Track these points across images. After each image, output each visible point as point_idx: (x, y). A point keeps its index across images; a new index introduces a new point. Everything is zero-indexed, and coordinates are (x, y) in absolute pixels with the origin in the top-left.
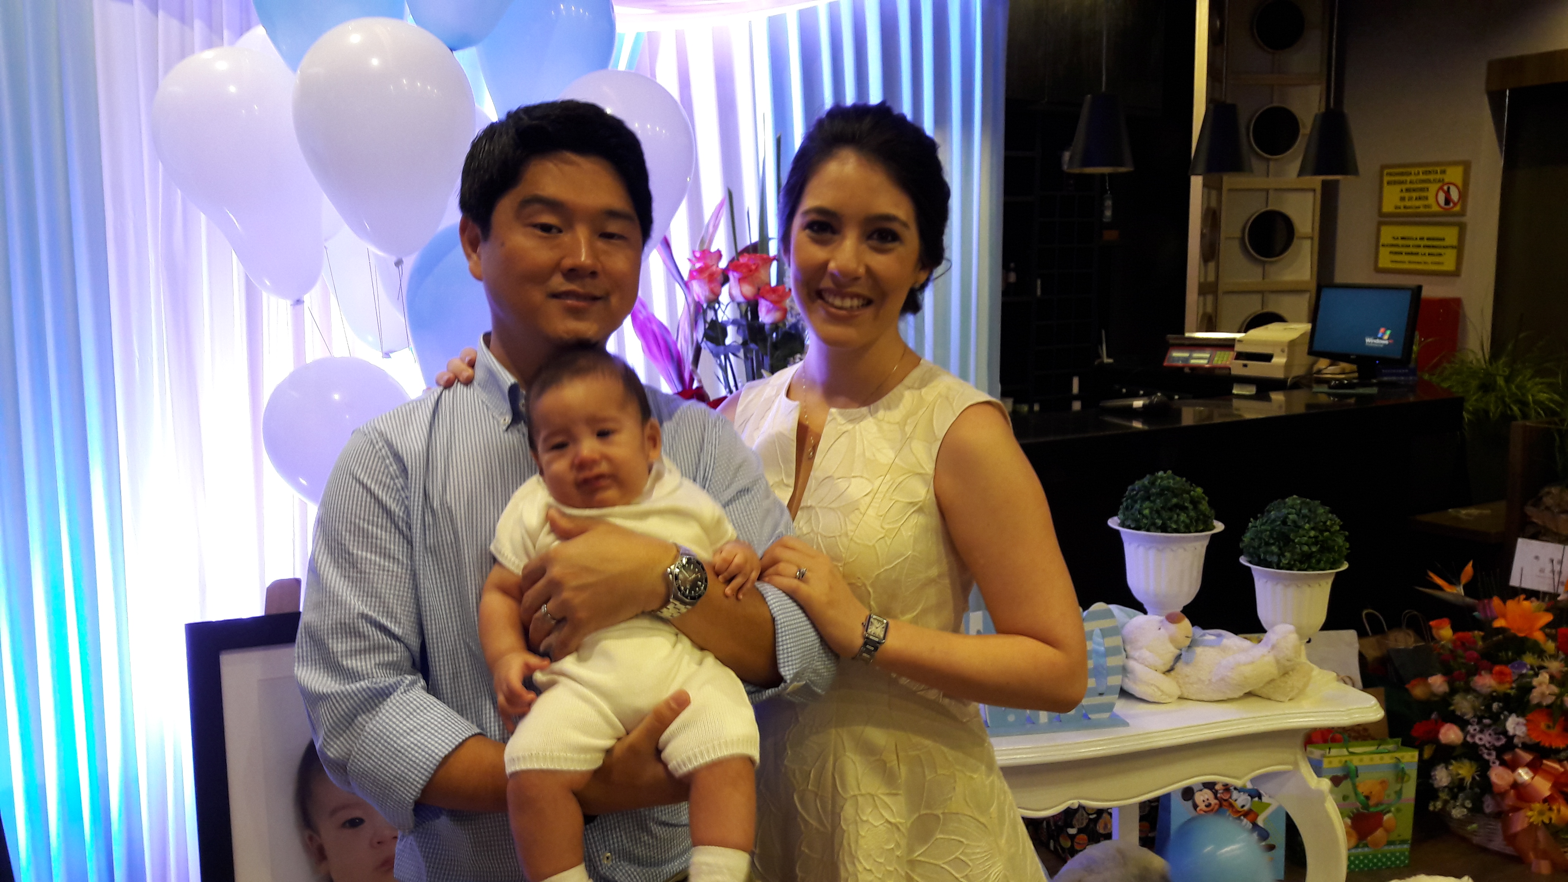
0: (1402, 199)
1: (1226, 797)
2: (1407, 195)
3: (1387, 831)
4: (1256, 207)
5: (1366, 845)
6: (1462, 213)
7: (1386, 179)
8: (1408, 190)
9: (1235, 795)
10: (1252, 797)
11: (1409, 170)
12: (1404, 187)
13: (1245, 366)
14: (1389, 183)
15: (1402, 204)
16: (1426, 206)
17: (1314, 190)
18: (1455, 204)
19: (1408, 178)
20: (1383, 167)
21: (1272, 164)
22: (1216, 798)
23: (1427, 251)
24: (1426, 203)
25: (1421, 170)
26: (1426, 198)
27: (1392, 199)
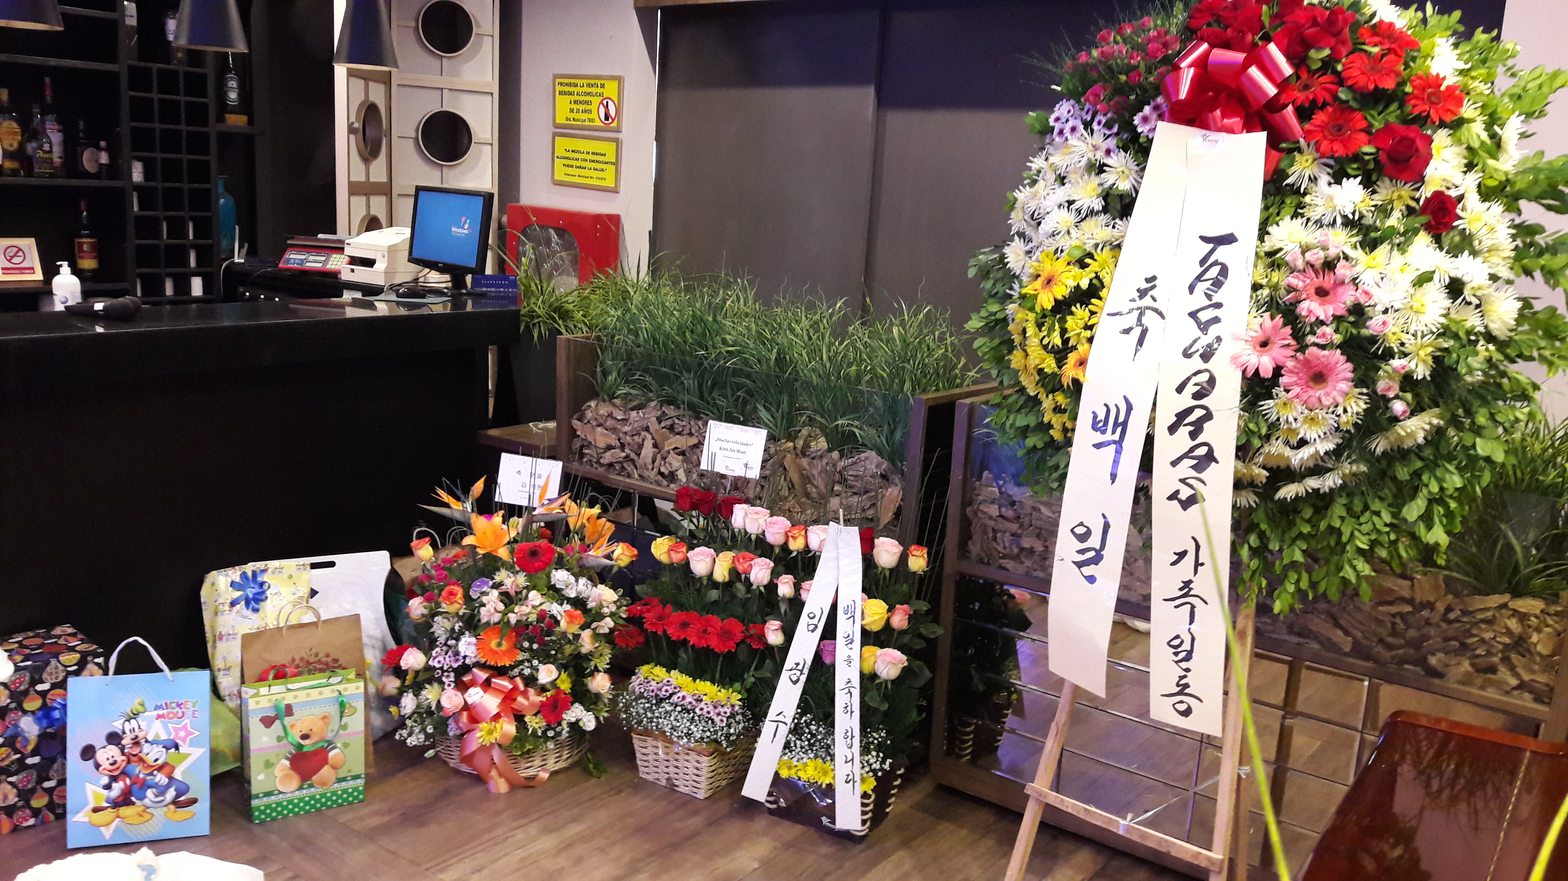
0: (572, 111)
1: (135, 751)
2: (575, 107)
3: (334, 768)
4: (430, 106)
5: (311, 786)
6: (618, 130)
7: (559, 88)
8: (576, 102)
9: (146, 748)
10: (167, 748)
11: (576, 81)
12: (573, 98)
13: (353, 271)
14: (561, 93)
15: (571, 116)
16: (590, 120)
17: (492, 94)
18: (613, 120)
19: (576, 90)
20: (556, 76)
21: (444, 60)
22: (123, 754)
23: (593, 165)
24: (590, 116)
25: (586, 82)
26: (590, 111)
27: (564, 110)
